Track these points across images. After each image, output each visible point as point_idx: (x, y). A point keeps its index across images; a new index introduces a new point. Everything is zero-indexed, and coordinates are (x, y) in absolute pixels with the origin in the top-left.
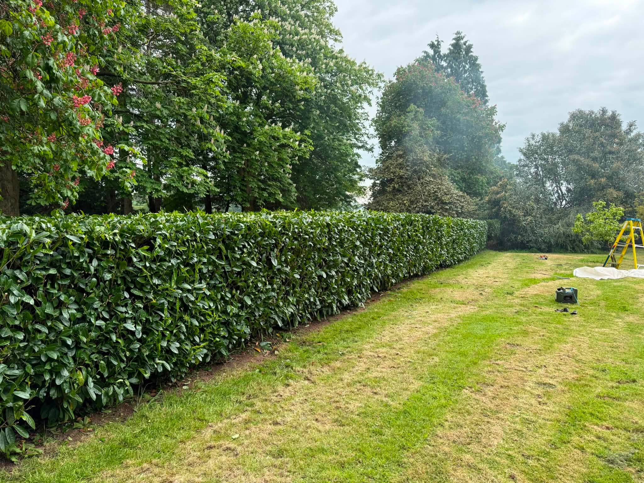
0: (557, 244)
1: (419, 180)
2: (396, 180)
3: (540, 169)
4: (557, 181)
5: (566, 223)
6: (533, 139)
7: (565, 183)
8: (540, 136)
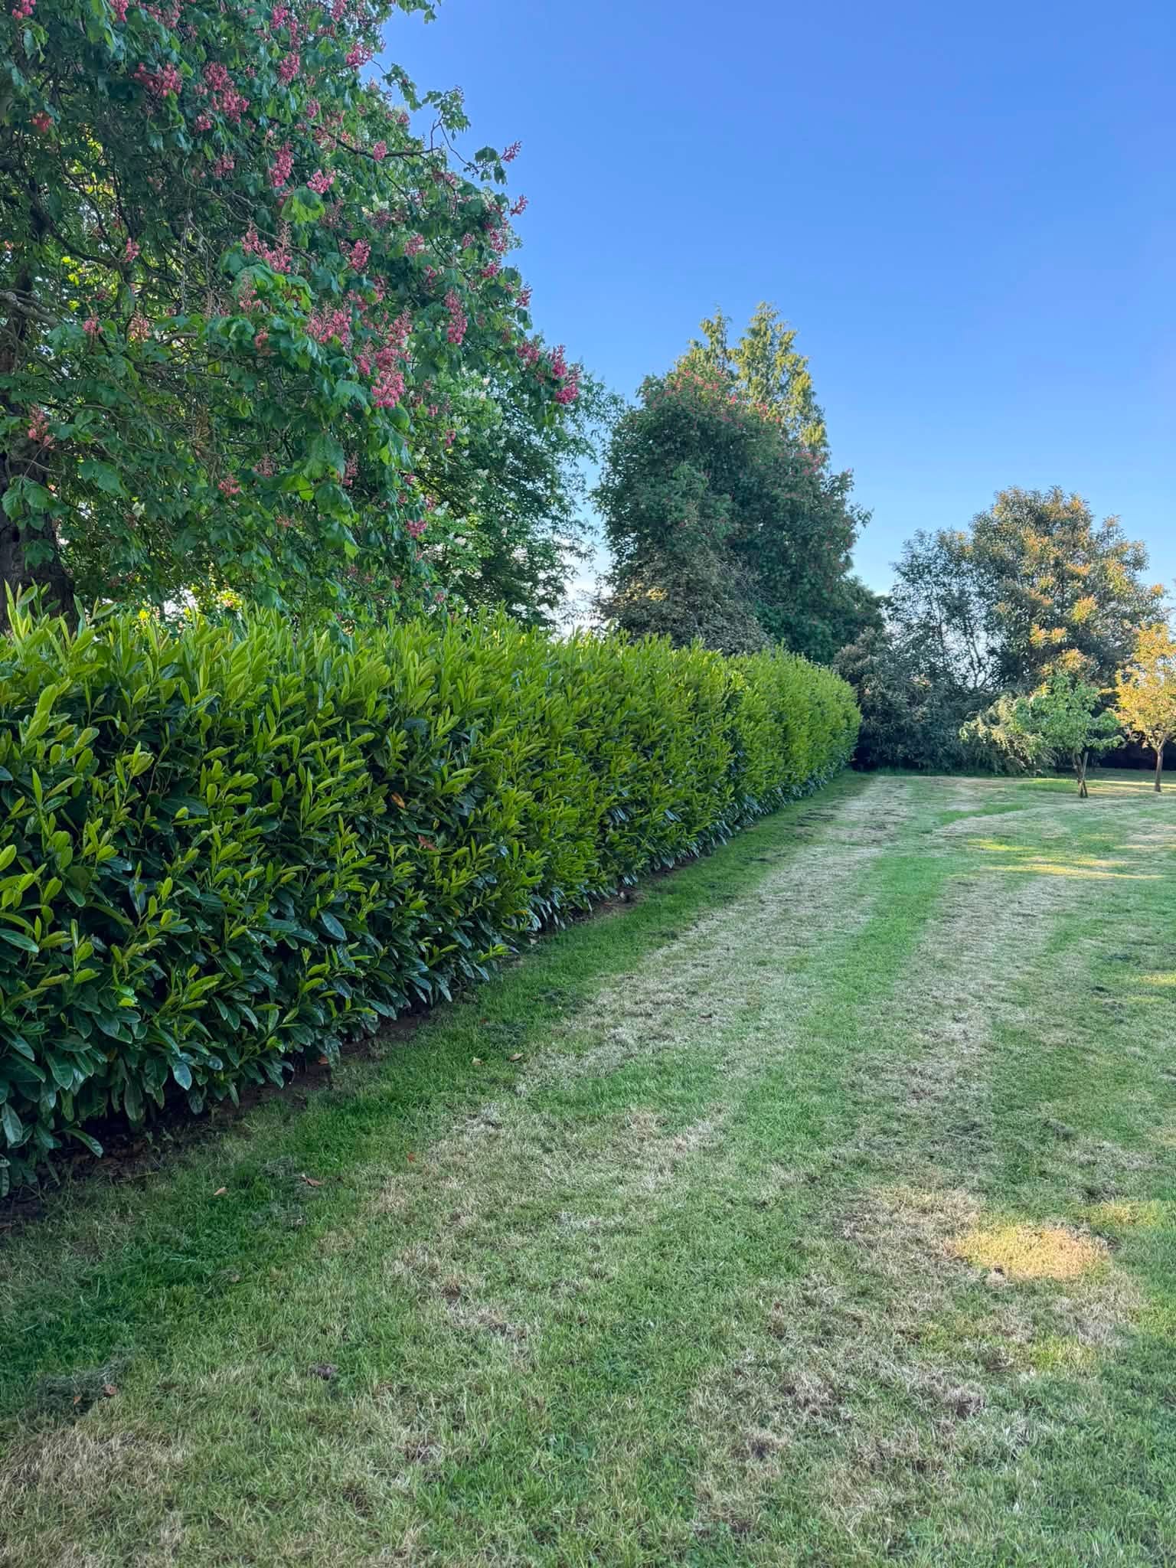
0: (973, 761)
1: (700, 624)
2: (653, 622)
3: (935, 605)
4: (967, 631)
5: (991, 716)
6: (922, 543)
7: (983, 634)
8: (935, 537)
